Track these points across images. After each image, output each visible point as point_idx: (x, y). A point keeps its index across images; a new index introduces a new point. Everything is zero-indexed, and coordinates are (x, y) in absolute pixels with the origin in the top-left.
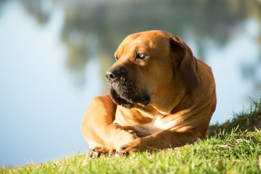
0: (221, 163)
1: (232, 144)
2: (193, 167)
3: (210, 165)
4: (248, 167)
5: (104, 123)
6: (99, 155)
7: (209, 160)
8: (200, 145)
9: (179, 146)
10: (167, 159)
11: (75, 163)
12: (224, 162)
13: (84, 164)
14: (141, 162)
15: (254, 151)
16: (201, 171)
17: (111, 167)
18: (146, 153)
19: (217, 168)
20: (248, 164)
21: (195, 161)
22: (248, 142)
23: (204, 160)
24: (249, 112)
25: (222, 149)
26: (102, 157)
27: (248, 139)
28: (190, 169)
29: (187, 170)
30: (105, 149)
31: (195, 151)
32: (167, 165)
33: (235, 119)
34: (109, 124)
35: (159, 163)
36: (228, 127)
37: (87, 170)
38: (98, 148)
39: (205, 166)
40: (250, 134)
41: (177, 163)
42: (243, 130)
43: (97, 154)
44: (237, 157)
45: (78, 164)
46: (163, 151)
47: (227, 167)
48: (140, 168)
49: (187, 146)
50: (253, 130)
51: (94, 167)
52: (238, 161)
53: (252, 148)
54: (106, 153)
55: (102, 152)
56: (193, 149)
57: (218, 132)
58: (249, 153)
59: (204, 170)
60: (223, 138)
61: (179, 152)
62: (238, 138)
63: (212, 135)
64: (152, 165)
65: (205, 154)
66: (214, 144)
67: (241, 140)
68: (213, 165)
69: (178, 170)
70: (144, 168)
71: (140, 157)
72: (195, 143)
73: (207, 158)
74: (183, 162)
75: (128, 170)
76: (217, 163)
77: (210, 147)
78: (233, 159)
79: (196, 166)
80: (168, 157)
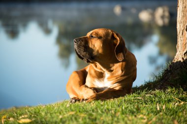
0: (138, 106)
1: (144, 97)
3: (132, 107)
4: (152, 109)
6: (75, 101)
7: (132, 105)
8: (127, 97)
9: (117, 98)
10: (110, 104)
11: (63, 105)
12: (139, 106)
13: (67, 106)
14: (97, 105)
15: (155, 101)
16: (128, 111)
17: (81, 108)
18: (100, 101)
19: (136, 109)
20: (151, 107)
21: (125, 106)
22: (152, 96)
23: (129, 105)
24: (153, 81)
25: (139, 99)
26: (77, 102)
27: (152, 94)
28: (122, 109)
29: (121, 110)
30: (78, 99)
31: (125, 100)
32: (110, 107)
33: (146, 85)
34: (80, 85)
35: (106, 106)
36: (142, 88)
37: (69, 109)
38: (75, 98)
39: (130, 108)
40: (153, 92)
41: (116, 106)
42: (149, 90)
43: (74, 101)
44: (146, 104)
45: (65, 106)
46: (108, 100)
47: (141, 109)
48: (96, 108)
49: (121, 98)
50: (155, 90)
51: (73, 108)
52: (147, 106)
53: (154, 99)
54: (79, 100)
55: (77, 100)
56: (124, 99)
57: (137, 91)
58: (152, 102)
59: (129, 110)
60: (139, 94)
61: (116, 101)
63: (134, 92)
64: (102, 107)
65: (130, 102)
66: (135, 97)
67: (148, 95)
68: (134, 108)
69: (116, 110)
70: (98, 109)
71: (97, 102)
72: (125, 96)
73: (131, 104)
74: (119, 106)
75: (90, 109)
76: (136, 107)
77: (133, 98)
78: (144, 105)
79: (125, 108)
80: (111, 103)
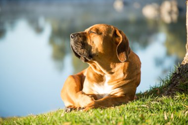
0: (142, 115)
1: (149, 104)
2: (126, 118)
3: (136, 117)
4: (158, 118)
5: (75, 92)
6: (71, 110)
7: (136, 114)
8: (130, 105)
10: (111, 113)
11: (56, 115)
12: (144, 115)
13: (62, 116)
14: (96, 114)
15: (161, 109)
16: (131, 120)
17: (78, 117)
18: (99, 110)
19: (140, 119)
20: (158, 116)
21: (127, 115)
22: (158, 103)
23: (132, 114)
24: (159, 86)
25: (143, 107)
26: (73, 112)
27: (158, 101)
28: (125, 119)
29: (123, 119)
31: (127, 108)
32: (111, 117)
33: (151, 90)
35: (106, 115)
36: (147, 95)
37: (64, 119)
38: (70, 106)
39: (133, 117)
40: (160, 99)
41: (117, 115)
42: (155, 96)
43: (69, 109)
44: (152, 112)
45: (59, 115)
46: (109, 109)
47: (146, 118)
48: (95, 118)
49: (123, 106)
50: (162, 97)
51: (68, 118)
52: (153, 114)
53: (160, 107)
54: (75, 109)
56: (126, 107)
57: (141, 98)
58: (159, 110)
59: (133, 120)
60: (144, 101)
61: (118, 109)
62: (152, 101)
63: (138, 99)
64: (102, 117)
65: (133, 110)
66: (139, 104)
67: (154, 102)
68: (138, 116)
69: (117, 119)
70: (97, 118)
71: (95, 111)
72: (128, 104)
73: (134, 112)
74: (120, 115)
75: (88, 119)
76: (140, 116)
77: (136, 106)
78: (150, 114)
79: (128, 117)
